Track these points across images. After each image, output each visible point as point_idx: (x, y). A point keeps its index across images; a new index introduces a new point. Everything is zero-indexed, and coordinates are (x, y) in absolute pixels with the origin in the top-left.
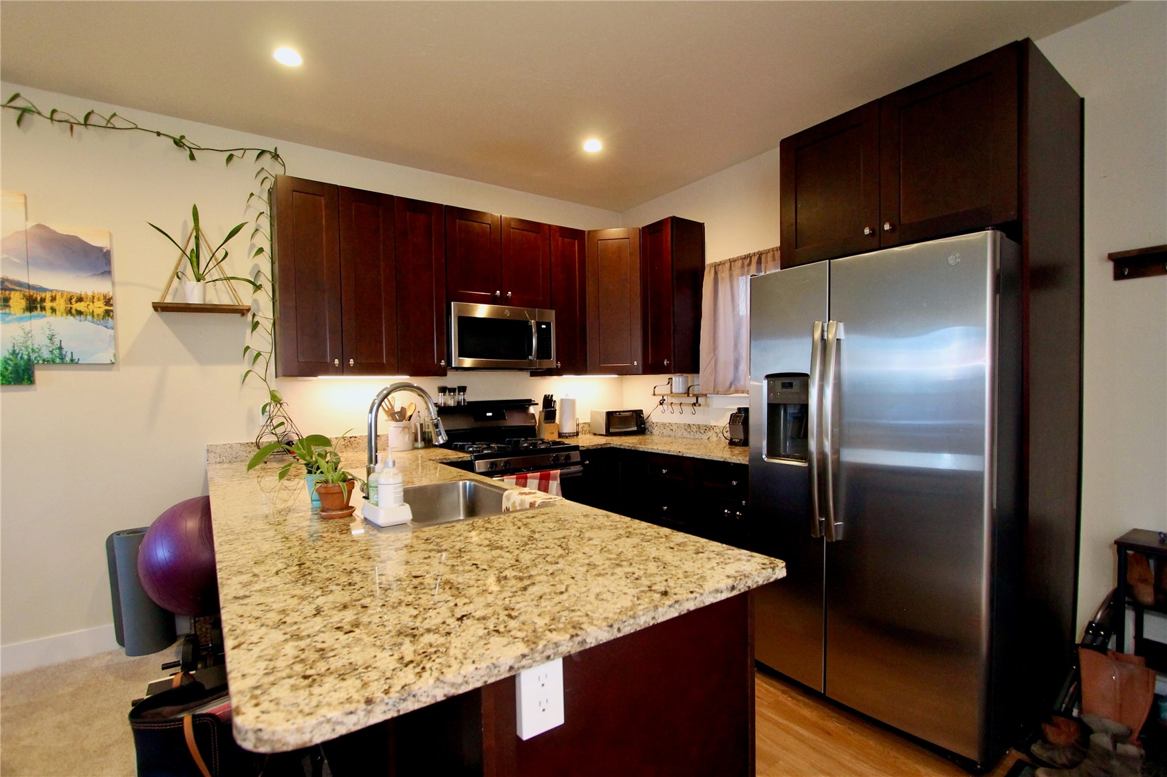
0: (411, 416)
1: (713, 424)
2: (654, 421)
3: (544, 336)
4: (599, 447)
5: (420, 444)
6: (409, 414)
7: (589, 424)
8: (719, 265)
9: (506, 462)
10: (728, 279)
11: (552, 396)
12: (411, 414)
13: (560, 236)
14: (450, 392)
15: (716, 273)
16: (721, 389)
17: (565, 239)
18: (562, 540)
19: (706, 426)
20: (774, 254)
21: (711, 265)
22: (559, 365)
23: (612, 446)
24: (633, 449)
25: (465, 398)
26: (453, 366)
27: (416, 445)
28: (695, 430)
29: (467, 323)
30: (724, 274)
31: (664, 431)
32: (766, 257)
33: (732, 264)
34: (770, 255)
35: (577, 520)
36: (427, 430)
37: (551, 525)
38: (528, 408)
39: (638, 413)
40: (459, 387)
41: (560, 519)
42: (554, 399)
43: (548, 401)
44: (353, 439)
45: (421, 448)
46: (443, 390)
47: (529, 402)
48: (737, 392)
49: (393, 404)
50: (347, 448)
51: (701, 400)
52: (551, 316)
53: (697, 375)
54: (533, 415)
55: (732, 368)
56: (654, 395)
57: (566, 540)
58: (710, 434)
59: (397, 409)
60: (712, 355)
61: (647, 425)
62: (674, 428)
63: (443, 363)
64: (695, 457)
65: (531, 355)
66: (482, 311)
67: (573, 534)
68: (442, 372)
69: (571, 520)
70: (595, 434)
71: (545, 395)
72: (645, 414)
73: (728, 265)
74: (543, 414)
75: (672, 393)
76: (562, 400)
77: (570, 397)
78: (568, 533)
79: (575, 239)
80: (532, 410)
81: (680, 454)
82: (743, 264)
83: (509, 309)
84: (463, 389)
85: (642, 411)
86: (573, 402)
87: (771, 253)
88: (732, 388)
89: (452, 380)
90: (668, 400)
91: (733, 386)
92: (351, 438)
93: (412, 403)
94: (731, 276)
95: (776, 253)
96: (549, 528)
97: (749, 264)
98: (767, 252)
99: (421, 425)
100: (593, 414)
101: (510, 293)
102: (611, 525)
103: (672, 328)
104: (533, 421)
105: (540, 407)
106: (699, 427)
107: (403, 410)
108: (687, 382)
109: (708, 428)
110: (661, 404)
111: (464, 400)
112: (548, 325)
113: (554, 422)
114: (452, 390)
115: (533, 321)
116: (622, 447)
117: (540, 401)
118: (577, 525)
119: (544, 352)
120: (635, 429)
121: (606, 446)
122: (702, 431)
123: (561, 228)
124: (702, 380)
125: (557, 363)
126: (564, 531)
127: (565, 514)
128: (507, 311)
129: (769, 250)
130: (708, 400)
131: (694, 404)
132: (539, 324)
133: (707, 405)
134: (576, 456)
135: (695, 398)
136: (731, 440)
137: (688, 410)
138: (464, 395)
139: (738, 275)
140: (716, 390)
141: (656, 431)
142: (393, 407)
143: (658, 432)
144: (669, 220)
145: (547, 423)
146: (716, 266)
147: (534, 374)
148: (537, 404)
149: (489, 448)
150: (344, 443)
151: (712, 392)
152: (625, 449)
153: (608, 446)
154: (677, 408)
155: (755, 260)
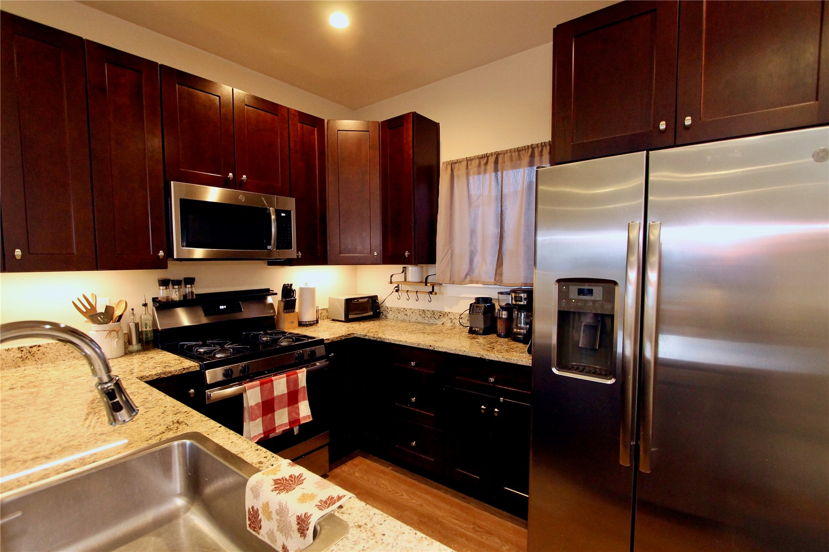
0: (120, 317)
1: (447, 310)
2: (388, 305)
3: (284, 223)
4: (343, 338)
5: (135, 346)
6: (117, 313)
7: (327, 310)
8: (456, 163)
9: (244, 368)
10: (465, 176)
11: (291, 285)
12: (120, 314)
13: (300, 122)
14: (173, 285)
15: (452, 170)
16: (456, 279)
17: (304, 125)
19: (440, 312)
20: (511, 155)
21: (447, 163)
22: (300, 254)
23: (356, 335)
24: (379, 340)
25: (194, 291)
26: (175, 257)
27: (131, 348)
28: (429, 316)
29: (191, 207)
30: (460, 171)
31: (399, 315)
32: (504, 158)
33: (469, 162)
34: (507, 156)
36: (144, 329)
38: (266, 298)
39: (373, 299)
40: (185, 279)
42: (293, 288)
43: (288, 291)
44: (35, 349)
45: (138, 352)
46: (164, 283)
47: (267, 292)
48: (471, 282)
49: (93, 303)
50: (26, 361)
51: (436, 289)
52: (290, 204)
53: (434, 265)
54: (272, 305)
55: (467, 260)
56: (391, 283)
58: (444, 320)
59: (101, 309)
60: (448, 247)
61: (382, 309)
62: (409, 313)
63: (161, 253)
64: (448, 351)
65: (270, 245)
66: (213, 194)
68: (161, 264)
70: (333, 320)
71: (284, 285)
72: (380, 299)
73: (464, 163)
74: (282, 304)
75: (405, 280)
76: (301, 289)
77: (310, 286)
79: (315, 127)
80: (270, 299)
81: (431, 348)
82: (480, 163)
83: (244, 194)
84: (190, 281)
85: (376, 296)
86: (312, 291)
87: (509, 154)
88: (469, 277)
89: (174, 271)
90: (403, 287)
91: (468, 276)
92: (31, 347)
93: (120, 301)
94: (468, 174)
95: (513, 154)
97: (486, 164)
98: (505, 153)
99: (137, 325)
100: (331, 301)
101: (244, 176)
103: (413, 220)
104: (272, 311)
105: (279, 297)
106: (433, 313)
107: (109, 310)
108: (422, 272)
109: (442, 314)
110: (397, 291)
111: (192, 293)
112: (288, 213)
113: (293, 312)
114: (177, 283)
115: (271, 209)
116: (367, 338)
117: (279, 290)
119: (284, 242)
120: (371, 313)
121: (350, 337)
122: (437, 317)
123: (300, 113)
124: (436, 271)
125: (298, 253)
128: (241, 197)
129: (507, 151)
130: (442, 288)
131: (431, 293)
132: (278, 213)
133: (442, 293)
134: (320, 350)
135: (431, 287)
136: (471, 328)
137: (423, 298)
138: (191, 287)
139: (474, 174)
140: (452, 280)
141: (390, 315)
142: (93, 308)
143: (392, 317)
144: (411, 115)
145: (287, 313)
146: (453, 164)
147: (273, 263)
148: (276, 294)
149: (223, 350)
150: (20, 355)
151: (449, 282)
152: (370, 339)
153: (352, 336)
154: (413, 296)
155: (492, 160)
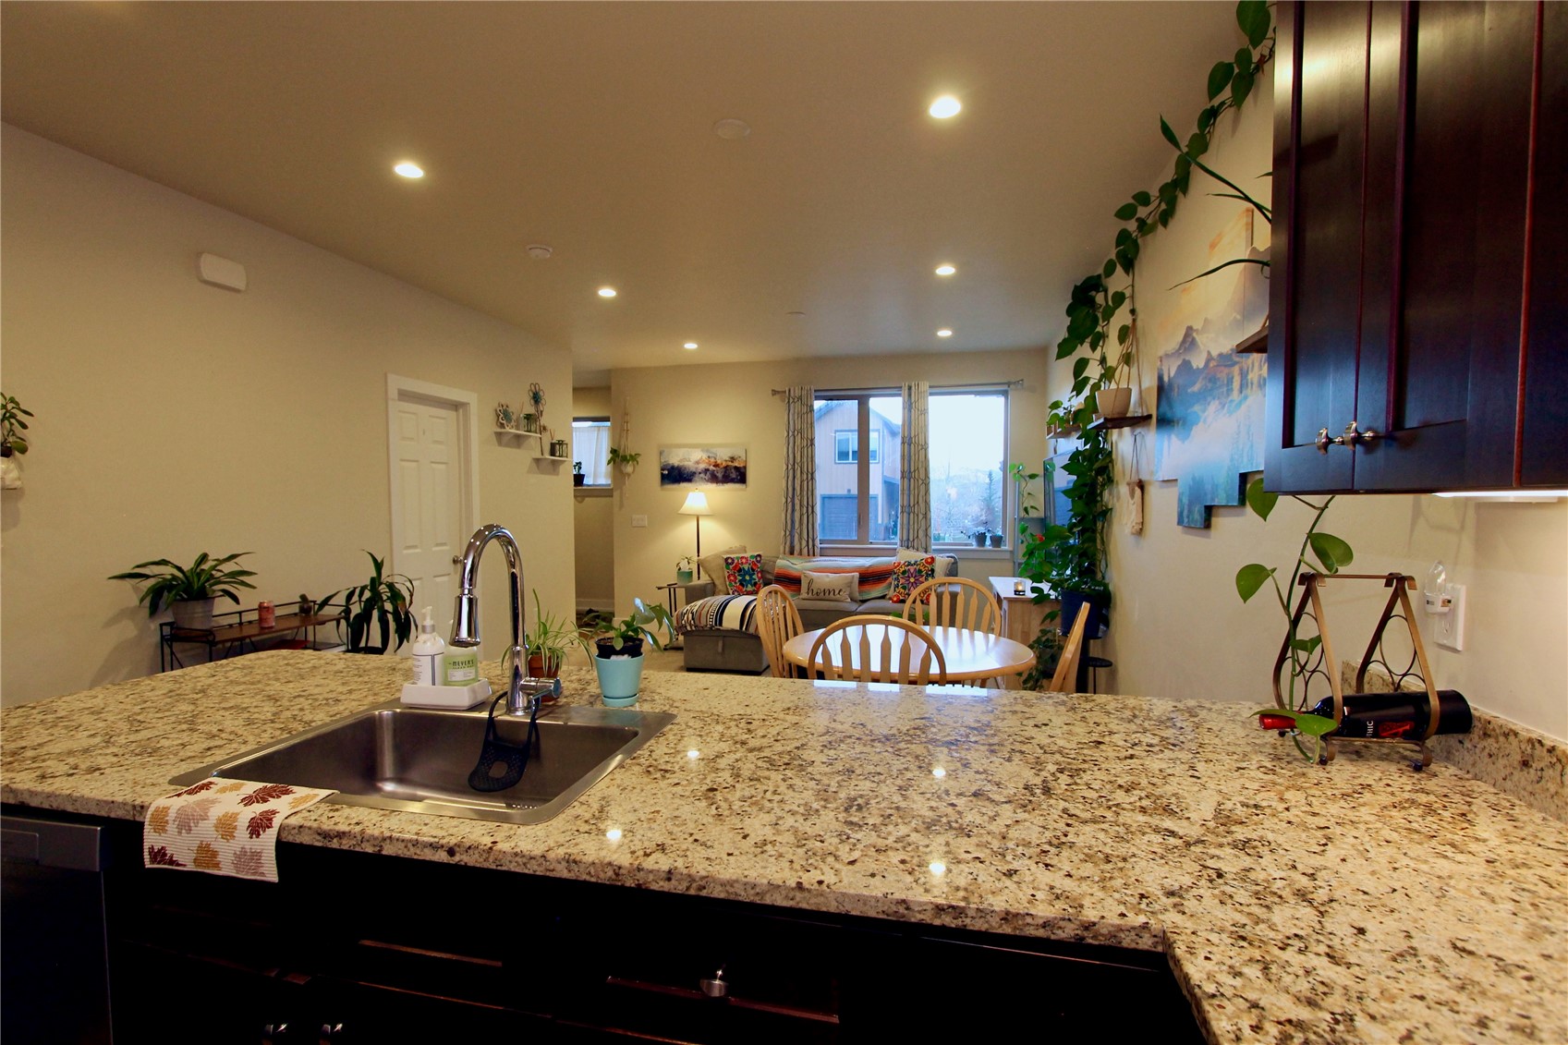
18: (138, 728)
35: (115, 759)
37: (164, 743)
41: (150, 755)
57: (134, 729)
67: (122, 737)
69: (126, 756)
78: (132, 738)
96: (168, 738)
102: (44, 761)
118: (115, 750)
126: (138, 739)
127: (143, 766)
